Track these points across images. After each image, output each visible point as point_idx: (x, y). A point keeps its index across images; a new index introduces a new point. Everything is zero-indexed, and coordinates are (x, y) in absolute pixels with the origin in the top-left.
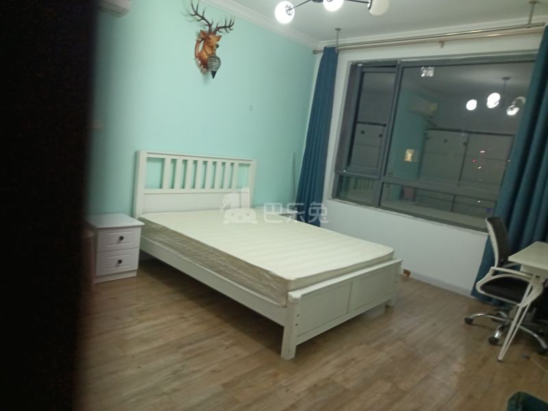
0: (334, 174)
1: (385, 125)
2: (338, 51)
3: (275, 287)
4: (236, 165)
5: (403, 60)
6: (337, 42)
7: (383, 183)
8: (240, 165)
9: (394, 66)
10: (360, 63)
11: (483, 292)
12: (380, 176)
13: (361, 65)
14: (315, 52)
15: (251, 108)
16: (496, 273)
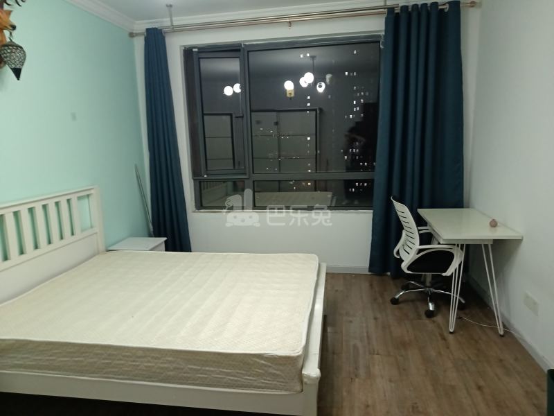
0: (192, 181)
1: (242, 117)
2: (165, 33)
3: (278, 372)
4: (74, 202)
5: (247, 44)
6: (172, 21)
7: (254, 181)
8: (79, 198)
9: (239, 50)
10: (195, 48)
11: (410, 272)
12: (249, 175)
13: (196, 50)
14: (132, 35)
15: (74, 117)
16: (420, 251)
